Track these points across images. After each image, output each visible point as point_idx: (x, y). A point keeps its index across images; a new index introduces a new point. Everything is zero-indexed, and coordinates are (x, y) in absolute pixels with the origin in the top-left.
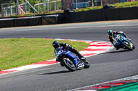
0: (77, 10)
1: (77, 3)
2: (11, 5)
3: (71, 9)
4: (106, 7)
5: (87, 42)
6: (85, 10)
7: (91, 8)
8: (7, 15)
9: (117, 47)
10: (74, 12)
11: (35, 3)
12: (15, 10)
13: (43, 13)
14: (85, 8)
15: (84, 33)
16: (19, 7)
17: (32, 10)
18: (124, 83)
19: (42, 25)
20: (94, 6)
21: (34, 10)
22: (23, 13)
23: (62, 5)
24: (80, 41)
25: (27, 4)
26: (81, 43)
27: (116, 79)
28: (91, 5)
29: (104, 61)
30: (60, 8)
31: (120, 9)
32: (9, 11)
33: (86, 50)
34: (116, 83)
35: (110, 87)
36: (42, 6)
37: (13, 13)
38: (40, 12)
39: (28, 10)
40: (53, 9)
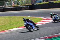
0: (37, 4)
1: (37, 1)
2: (9, 2)
3: (35, 3)
4: (50, 3)
5: (42, 18)
6: (41, 4)
7: (44, 3)
8: (7, 6)
9: (54, 20)
10: (36, 5)
11: (19, 1)
12: (11, 4)
13: (22, 5)
14: (41, 3)
15: (41, 14)
16: (12, 2)
17: (18, 4)
18: (58, 36)
19: (22, 10)
20: (45, 2)
21: (19, 4)
22: (14, 5)
23: (31, 2)
24: (38, 17)
25: (16, 1)
26: (39, 18)
27: (54, 34)
28: (43, 2)
29: (49, 26)
30: (30, 3)
31: (56, 4)
32: (8, 4)
33: (41, 21)
34: (54, 36)
35: (52, 38)
36: (22, 2)
37: (10, 5)
38: (21, 4)
39: (16, 4)
40: (27, 3)
